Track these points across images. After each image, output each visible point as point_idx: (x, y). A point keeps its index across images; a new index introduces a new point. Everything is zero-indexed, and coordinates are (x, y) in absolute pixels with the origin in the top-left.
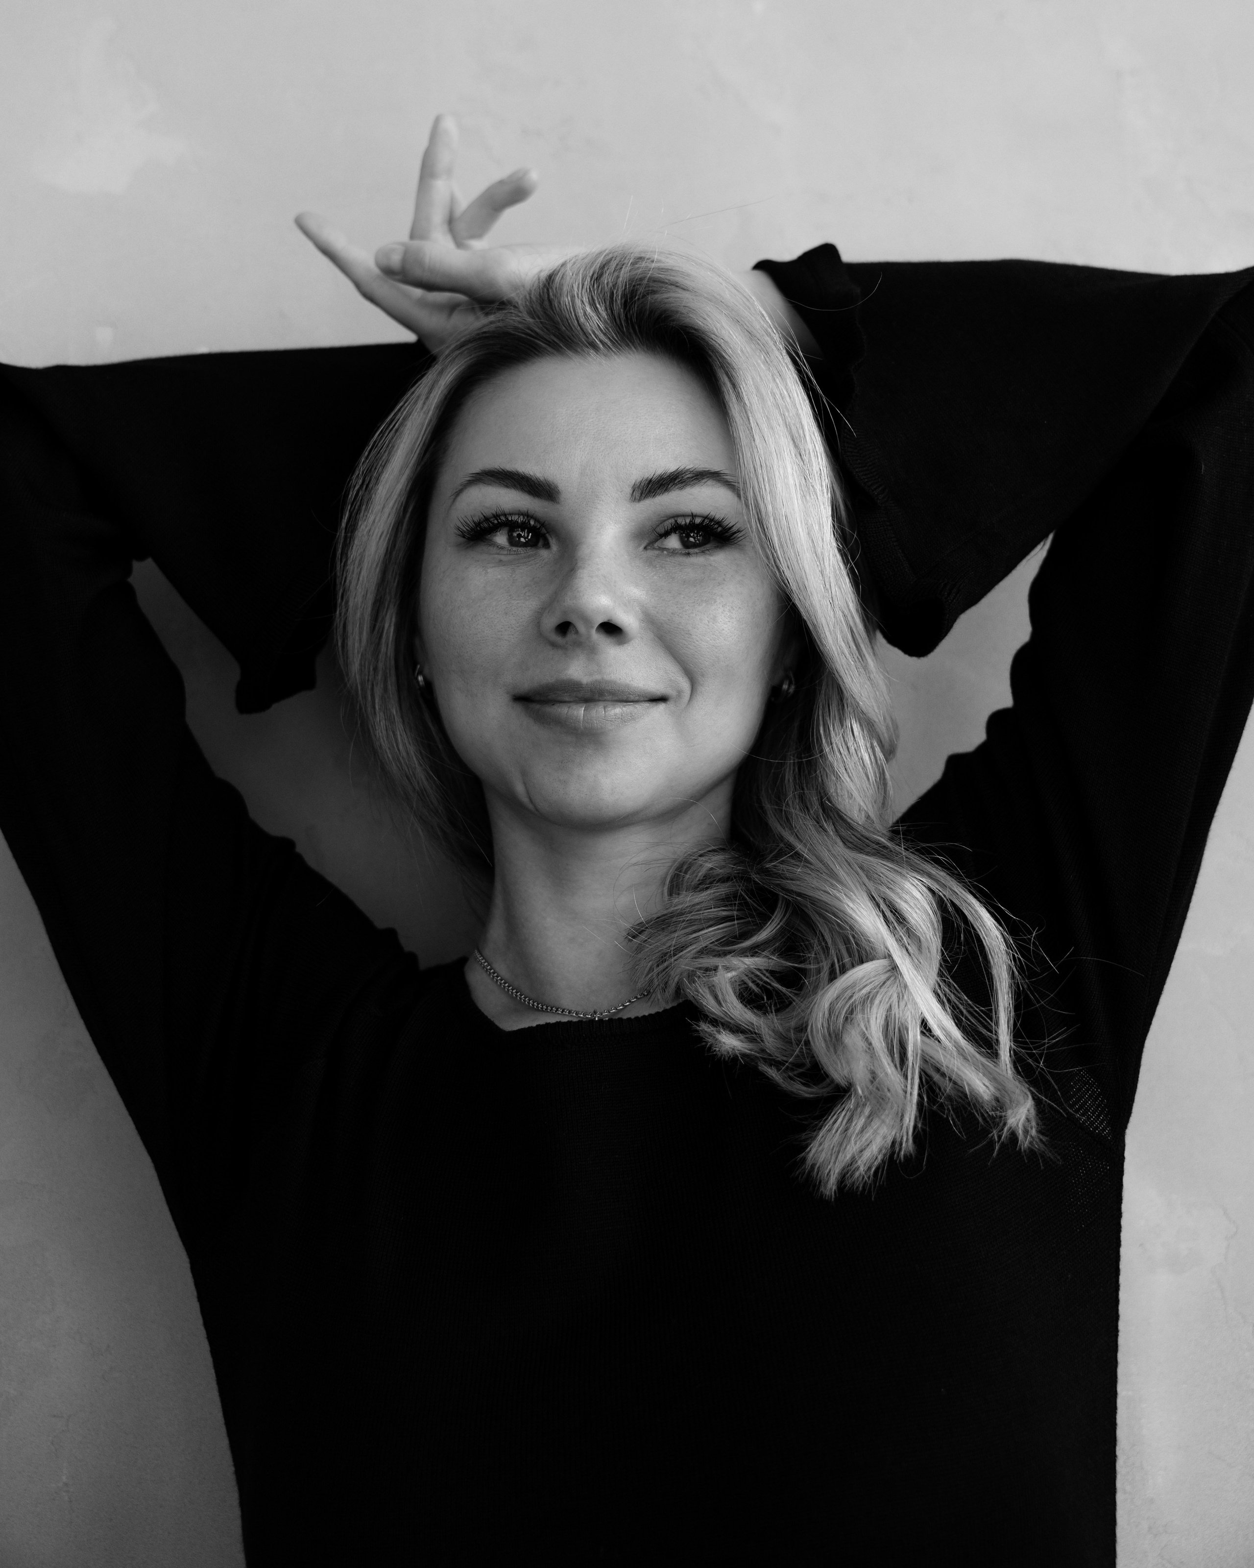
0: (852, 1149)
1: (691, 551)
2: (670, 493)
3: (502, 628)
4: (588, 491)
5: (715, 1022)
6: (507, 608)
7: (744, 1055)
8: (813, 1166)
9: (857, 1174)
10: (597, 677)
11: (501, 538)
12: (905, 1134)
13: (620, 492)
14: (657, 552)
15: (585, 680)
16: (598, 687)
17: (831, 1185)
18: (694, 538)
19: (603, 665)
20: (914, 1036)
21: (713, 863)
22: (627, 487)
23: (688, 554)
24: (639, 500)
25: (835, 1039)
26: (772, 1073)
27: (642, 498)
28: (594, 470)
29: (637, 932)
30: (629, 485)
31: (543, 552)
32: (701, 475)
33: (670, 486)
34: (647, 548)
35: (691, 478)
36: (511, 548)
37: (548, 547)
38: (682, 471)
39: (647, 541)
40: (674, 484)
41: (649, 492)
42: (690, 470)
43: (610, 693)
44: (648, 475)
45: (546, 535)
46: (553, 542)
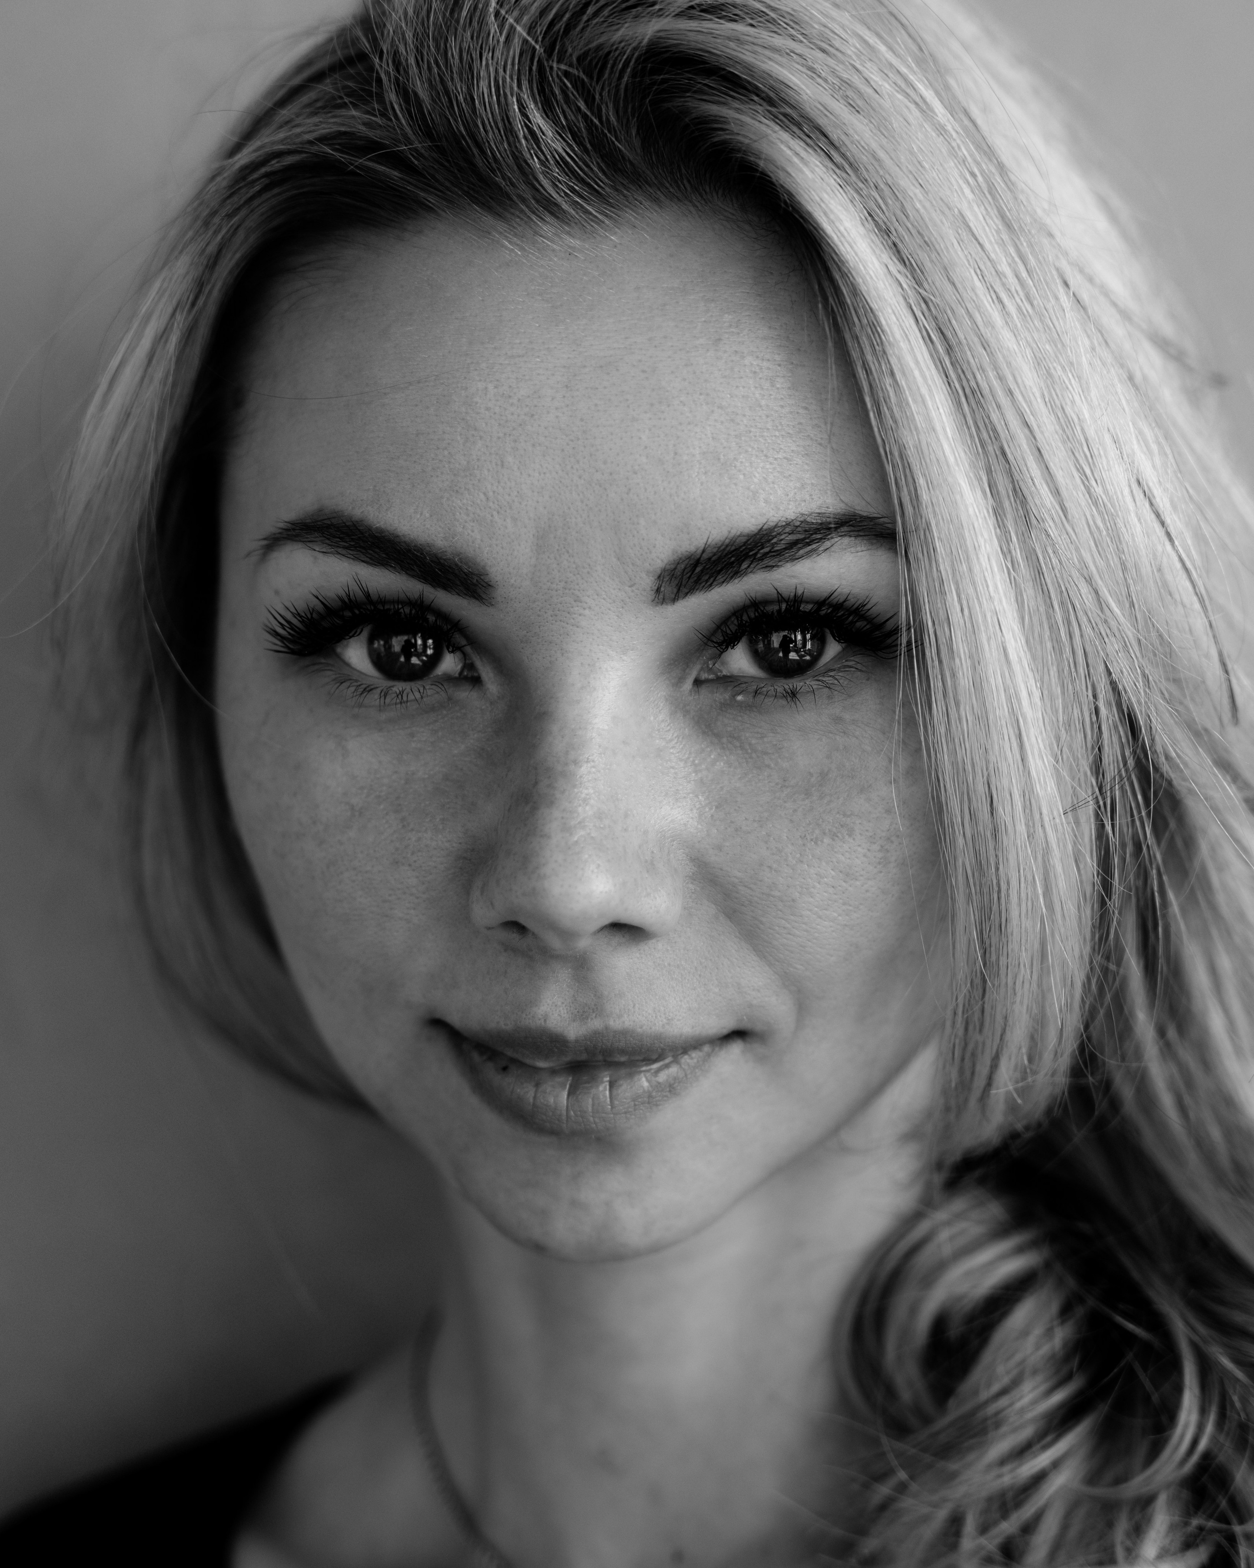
1: (796, 683)
2: (745, 578)
3: (390, 895)
4: (554, 586)
6: (397, 849)
10: (595, 1024)
11: (356, 655)
13: (630, 586)
14: (721, 695)
15: (573, 1031)
16: (600, 1045)
18: (799, 646)
19: (606, 993)
22: (644, 575)
23: (793, 695)
24: (674, 600)
27: (681, 594)
28: (565, 540)
30: (648, 572)
31: (465, 694)
32: (817, 531)
33: (744, 565)
34: (698, 682)
35: (793, 545)
36: (384, 683)
37: (476, 681)
38: (771, 530)
39: (698, 667)
40: (755, 559)
41: (697, 582)
42: (790, 526)
43: (623, 1052)
44: (692, 549)
45: (468, 649)
46: (486, 672)
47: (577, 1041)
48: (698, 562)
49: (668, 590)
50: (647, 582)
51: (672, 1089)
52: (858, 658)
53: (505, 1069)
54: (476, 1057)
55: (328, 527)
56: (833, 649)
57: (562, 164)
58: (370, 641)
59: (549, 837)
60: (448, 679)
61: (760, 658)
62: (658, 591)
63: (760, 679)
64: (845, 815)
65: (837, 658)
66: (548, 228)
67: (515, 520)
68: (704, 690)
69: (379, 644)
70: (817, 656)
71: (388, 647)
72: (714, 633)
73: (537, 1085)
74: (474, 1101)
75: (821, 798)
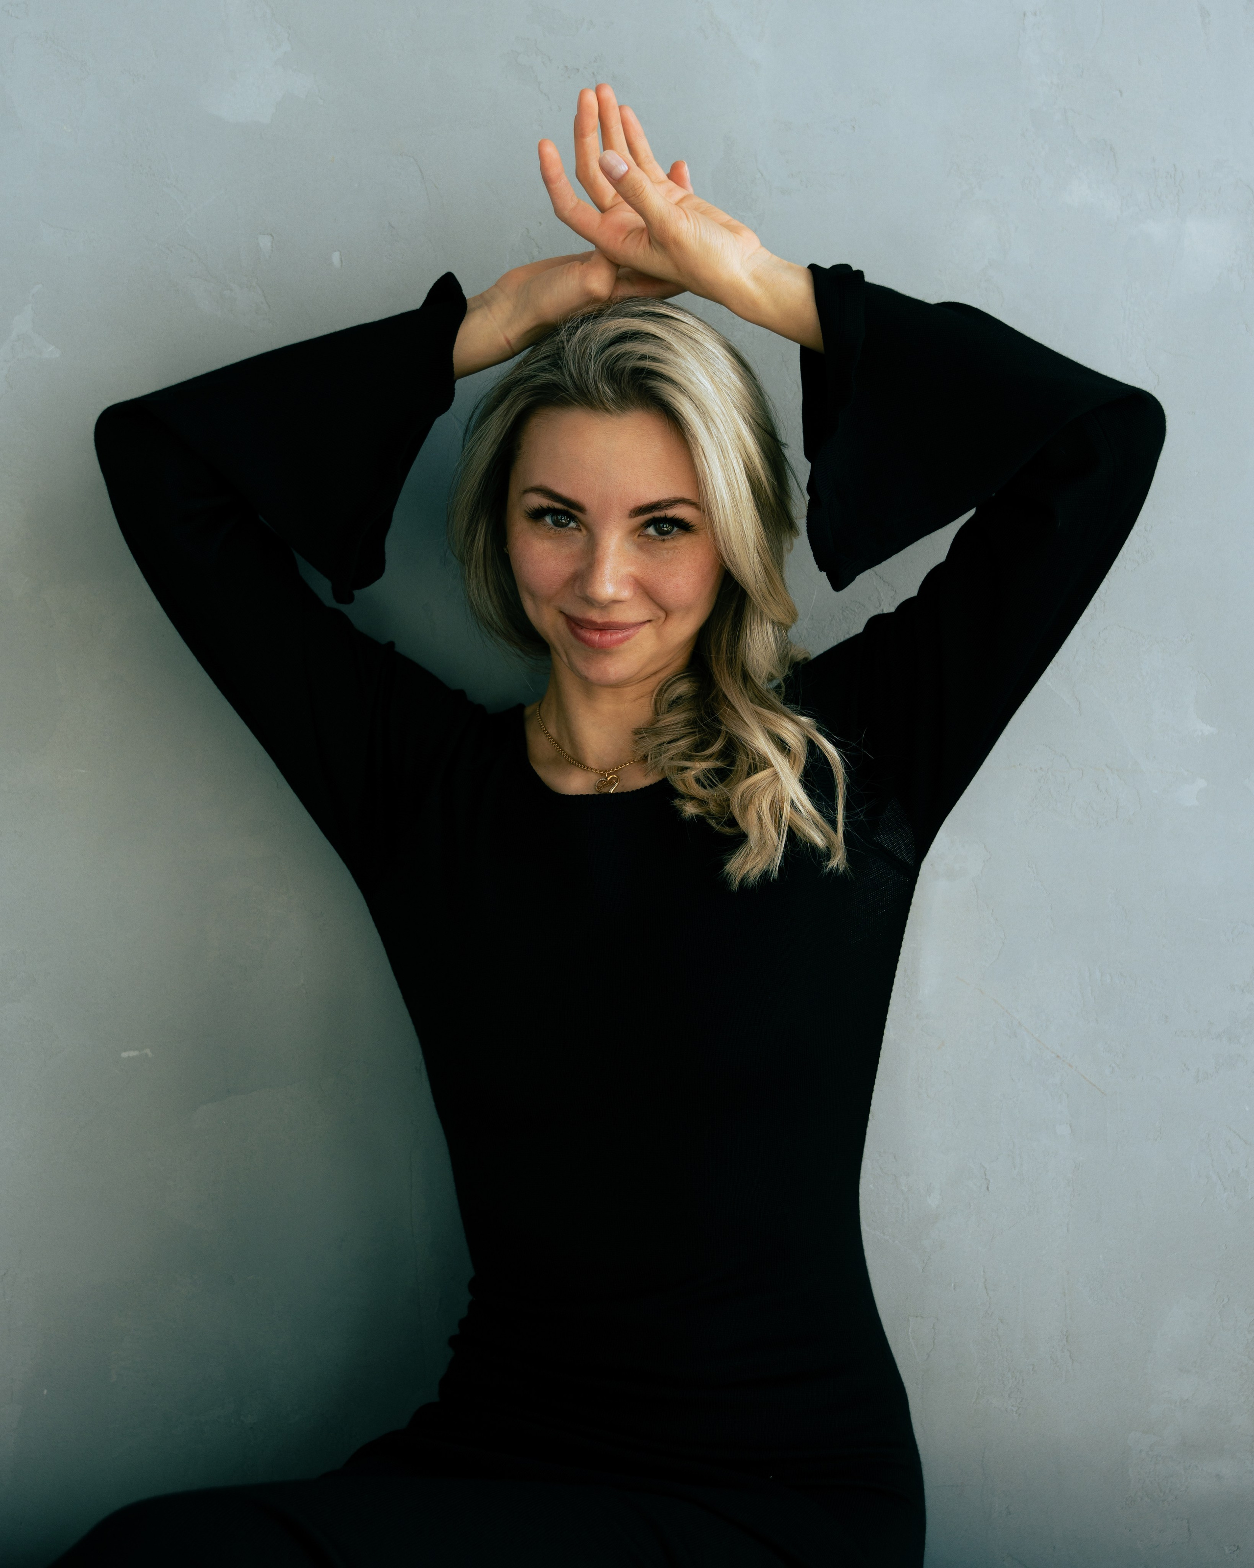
0: (748, 867)
1: (666, 537)
2: (653, 513)
4: (603, 510)
5: (682, 797)
7: (697, 816)
8: (728, 874)
9: (749, 880)
10: (607, 619)
11: (548, 519)
12: (775, 866)
13: (623, 513)
14: (645, 539)
15: (599, 620)
16: (607, 624)
17: (736, 885)
18: (667, 528)
19: (611, 613)
20: (787, 809)
21: (683, 688)
22: (626, 511)
23: (664, 540)
24: (634, 517)
25: (744, 808)
26: (713, 823)
27: (636, 515)
28: (606, 500)
29: (637, 732)
30: (628, 510)
31: (576, 533)
32: (673, 502)
33: (653, 510)
34: (639, 536)
35: (667, 505)
36: (555, 528)
37: (580, 530)
38: (661, 501)
39: (639, 532)
40: (656, 509)
41: (641, 513)
42: (665, 501)
43: (613, 627)
44: (640, 505)
45: (578, 522)
46: (583, 529)
47: (600, 623)
48: (641, 509)
49: (633, 515)
50: (628, 512)
51: (627, 638)
52: (682, 531)
53: (582, 628)
54: (573, 625)
55: (543, 490)
56: (676, 529)
57: (612, 400)
58: (552, 516)
59: (597, 578)
60: (572, 528)
61: (656, 530)
62: (630, 515)
63: (656, 536)
64: (676, 570)
65: (677, 531)
66: (607, 416)
67: (593, 494)
68: (640, 538)
69: (555, 517)
70: (672, 531)
71: (557, 518)
72: (644, 524)
73: (591, 633)
74: (571, 637)
75: (670, 565)
